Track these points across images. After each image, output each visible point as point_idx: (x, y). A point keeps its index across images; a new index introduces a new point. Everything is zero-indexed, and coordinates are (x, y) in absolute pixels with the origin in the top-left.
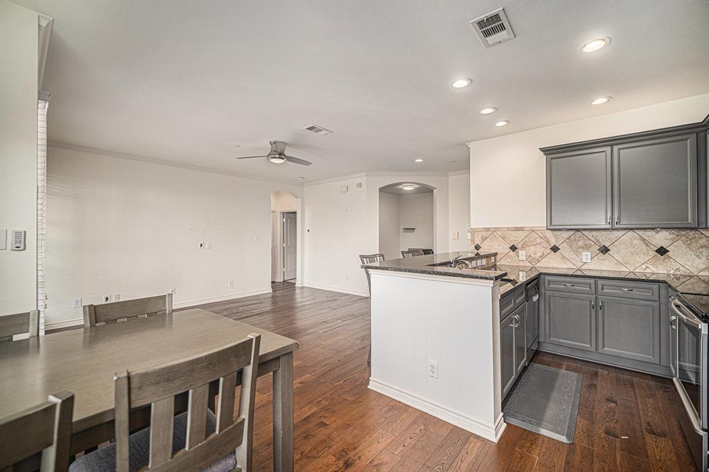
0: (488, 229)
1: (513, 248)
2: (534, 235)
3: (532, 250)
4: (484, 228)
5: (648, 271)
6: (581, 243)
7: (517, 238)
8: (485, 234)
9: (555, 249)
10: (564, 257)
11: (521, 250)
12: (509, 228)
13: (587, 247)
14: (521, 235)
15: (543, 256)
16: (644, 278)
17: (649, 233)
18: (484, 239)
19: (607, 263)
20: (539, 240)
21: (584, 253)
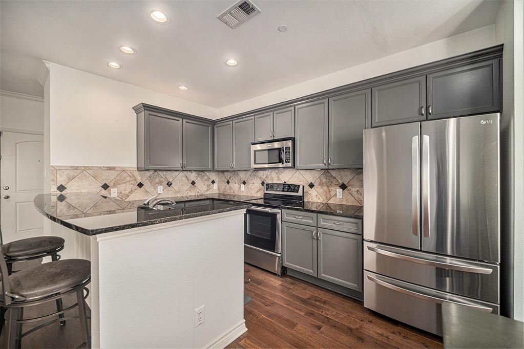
0: (76, 168)
1: (105, 187)
2: (125, 175)
3: (122, 187)
4: (71, 167)
5: (188, 195)
6: (157, 180)
7: (109, 178)
8: (72, 173)
9: (140, 185)
10: (146, 191)
11: (113, 188)
12: (100, 168)
13: (160, 183)
14: (113, 174)
15: (131, 192)
16: (187, 200)
17: (189, 173)
18: (70, 179)
19: (170, 192)
20: (128, 179)
21: (159, 187)
